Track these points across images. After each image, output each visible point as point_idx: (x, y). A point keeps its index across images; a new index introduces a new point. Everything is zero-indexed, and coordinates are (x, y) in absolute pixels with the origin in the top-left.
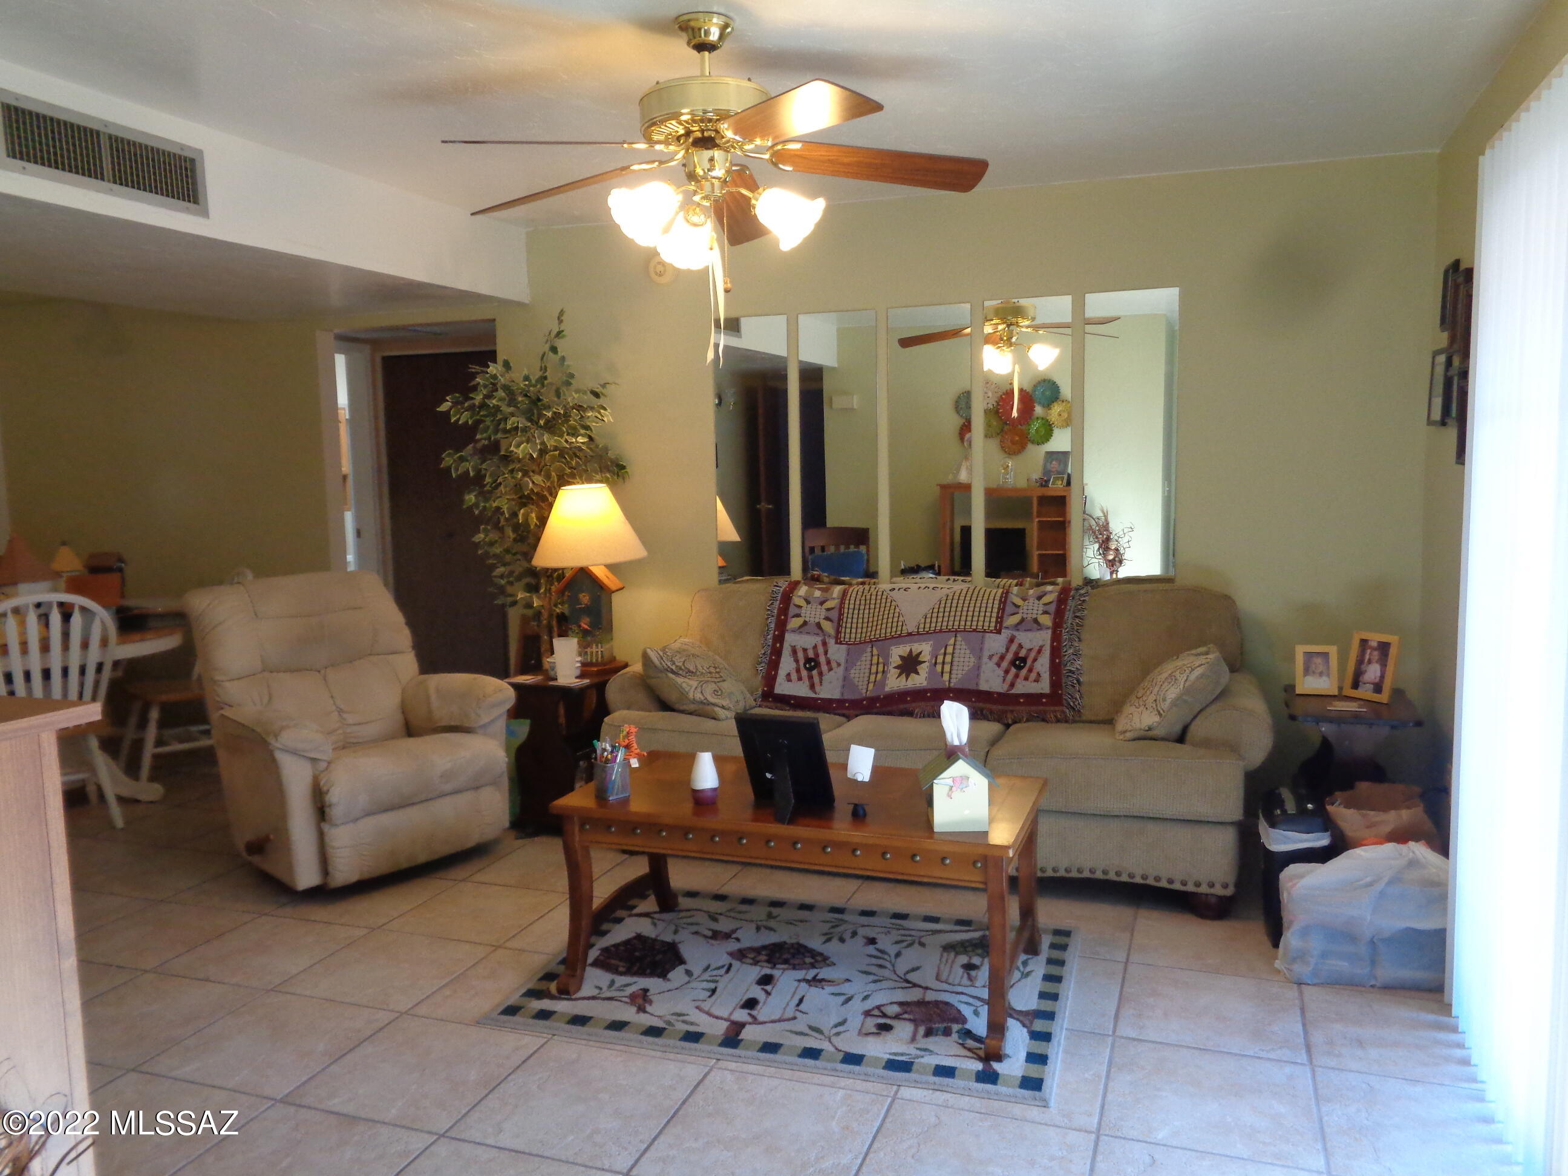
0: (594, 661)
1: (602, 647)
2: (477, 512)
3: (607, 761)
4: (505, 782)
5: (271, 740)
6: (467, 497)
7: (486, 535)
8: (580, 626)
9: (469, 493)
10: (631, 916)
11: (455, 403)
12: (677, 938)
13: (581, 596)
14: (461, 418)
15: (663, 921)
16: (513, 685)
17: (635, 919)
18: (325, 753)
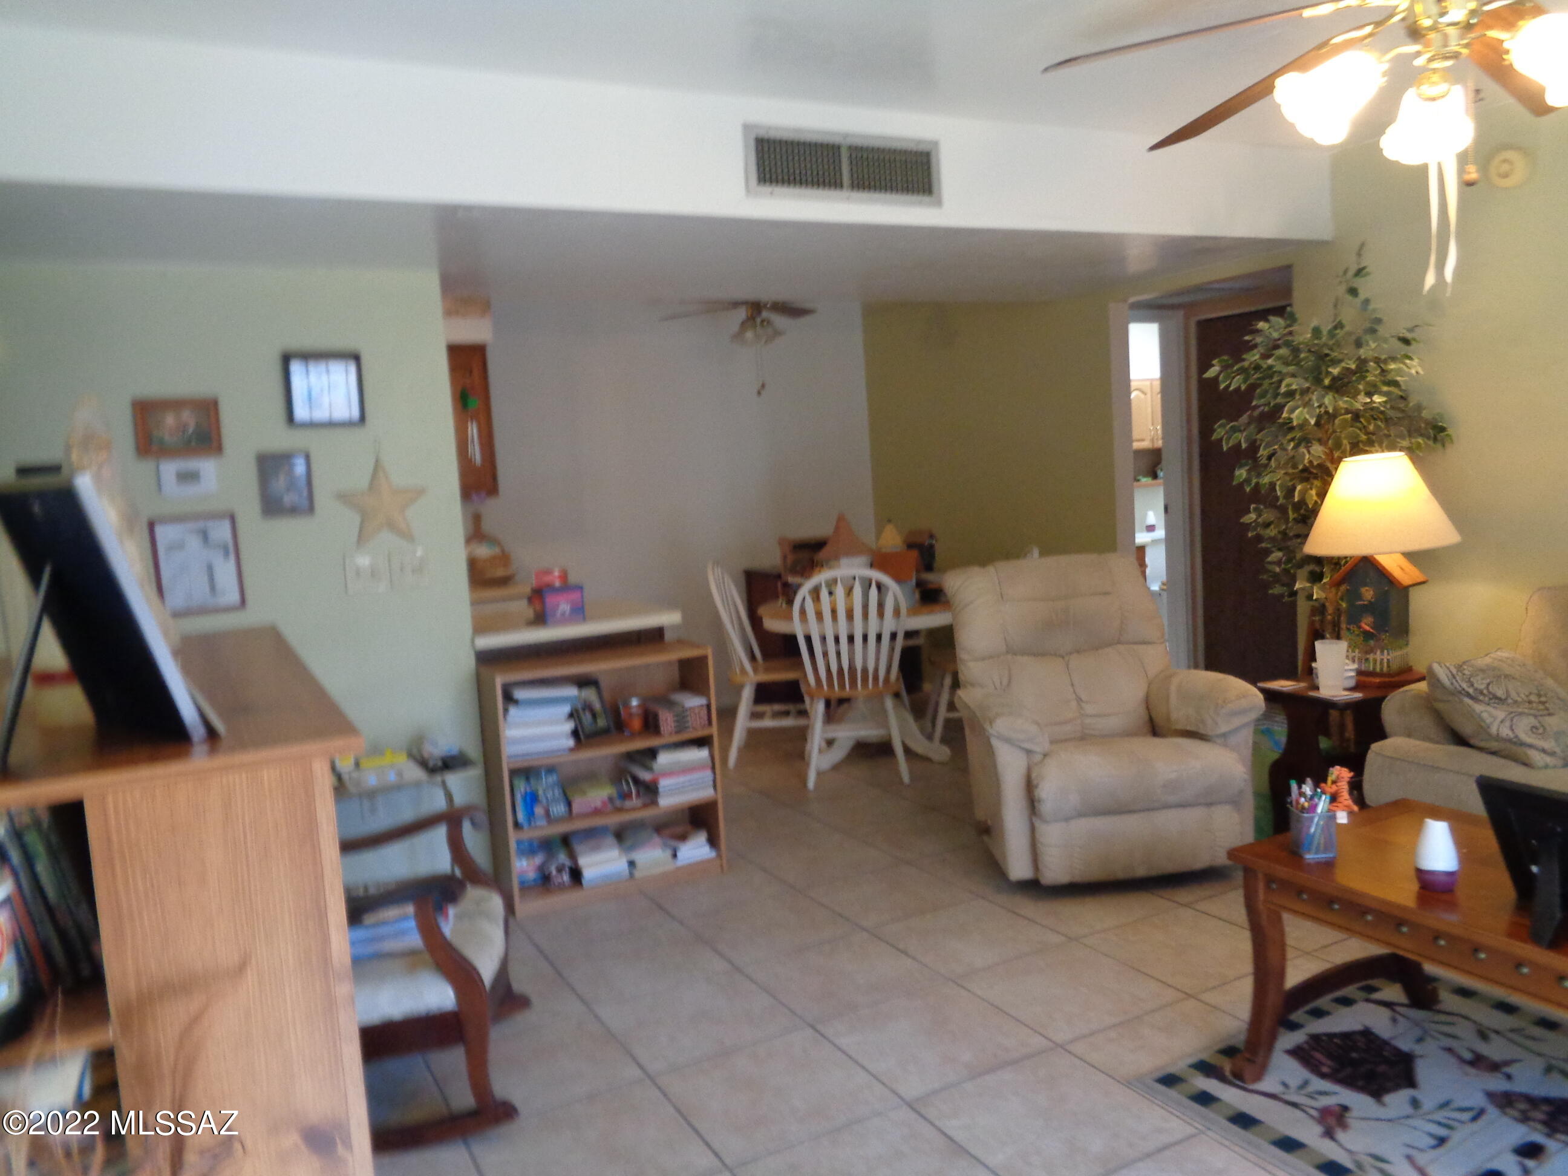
0: (1378, 670)
1: (1388, 654)
2: (1248, 489)
3: (1303, 809)
4: (1249, 803)
5: (987, 726)
6: (1237, 473)
7: (1259, 516)
8: (1360, 627)
9: (1241, 466)
10: (1368, 1000)
11: (1225, 368)
12: (1418, 1049)
13: (1363, 590)
14: (1233, 384)
15: (1408, 1018)
16: (1263, 691)
17: (1372, 1006)
18: (1041, 745)
